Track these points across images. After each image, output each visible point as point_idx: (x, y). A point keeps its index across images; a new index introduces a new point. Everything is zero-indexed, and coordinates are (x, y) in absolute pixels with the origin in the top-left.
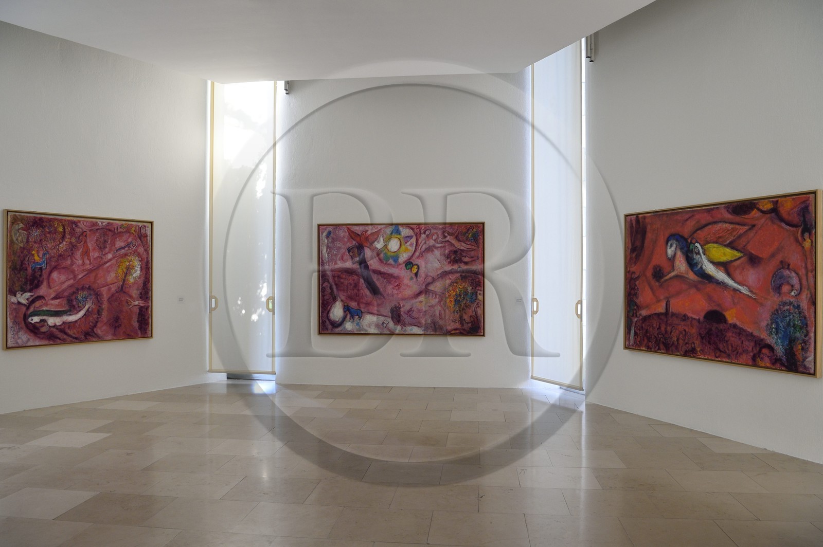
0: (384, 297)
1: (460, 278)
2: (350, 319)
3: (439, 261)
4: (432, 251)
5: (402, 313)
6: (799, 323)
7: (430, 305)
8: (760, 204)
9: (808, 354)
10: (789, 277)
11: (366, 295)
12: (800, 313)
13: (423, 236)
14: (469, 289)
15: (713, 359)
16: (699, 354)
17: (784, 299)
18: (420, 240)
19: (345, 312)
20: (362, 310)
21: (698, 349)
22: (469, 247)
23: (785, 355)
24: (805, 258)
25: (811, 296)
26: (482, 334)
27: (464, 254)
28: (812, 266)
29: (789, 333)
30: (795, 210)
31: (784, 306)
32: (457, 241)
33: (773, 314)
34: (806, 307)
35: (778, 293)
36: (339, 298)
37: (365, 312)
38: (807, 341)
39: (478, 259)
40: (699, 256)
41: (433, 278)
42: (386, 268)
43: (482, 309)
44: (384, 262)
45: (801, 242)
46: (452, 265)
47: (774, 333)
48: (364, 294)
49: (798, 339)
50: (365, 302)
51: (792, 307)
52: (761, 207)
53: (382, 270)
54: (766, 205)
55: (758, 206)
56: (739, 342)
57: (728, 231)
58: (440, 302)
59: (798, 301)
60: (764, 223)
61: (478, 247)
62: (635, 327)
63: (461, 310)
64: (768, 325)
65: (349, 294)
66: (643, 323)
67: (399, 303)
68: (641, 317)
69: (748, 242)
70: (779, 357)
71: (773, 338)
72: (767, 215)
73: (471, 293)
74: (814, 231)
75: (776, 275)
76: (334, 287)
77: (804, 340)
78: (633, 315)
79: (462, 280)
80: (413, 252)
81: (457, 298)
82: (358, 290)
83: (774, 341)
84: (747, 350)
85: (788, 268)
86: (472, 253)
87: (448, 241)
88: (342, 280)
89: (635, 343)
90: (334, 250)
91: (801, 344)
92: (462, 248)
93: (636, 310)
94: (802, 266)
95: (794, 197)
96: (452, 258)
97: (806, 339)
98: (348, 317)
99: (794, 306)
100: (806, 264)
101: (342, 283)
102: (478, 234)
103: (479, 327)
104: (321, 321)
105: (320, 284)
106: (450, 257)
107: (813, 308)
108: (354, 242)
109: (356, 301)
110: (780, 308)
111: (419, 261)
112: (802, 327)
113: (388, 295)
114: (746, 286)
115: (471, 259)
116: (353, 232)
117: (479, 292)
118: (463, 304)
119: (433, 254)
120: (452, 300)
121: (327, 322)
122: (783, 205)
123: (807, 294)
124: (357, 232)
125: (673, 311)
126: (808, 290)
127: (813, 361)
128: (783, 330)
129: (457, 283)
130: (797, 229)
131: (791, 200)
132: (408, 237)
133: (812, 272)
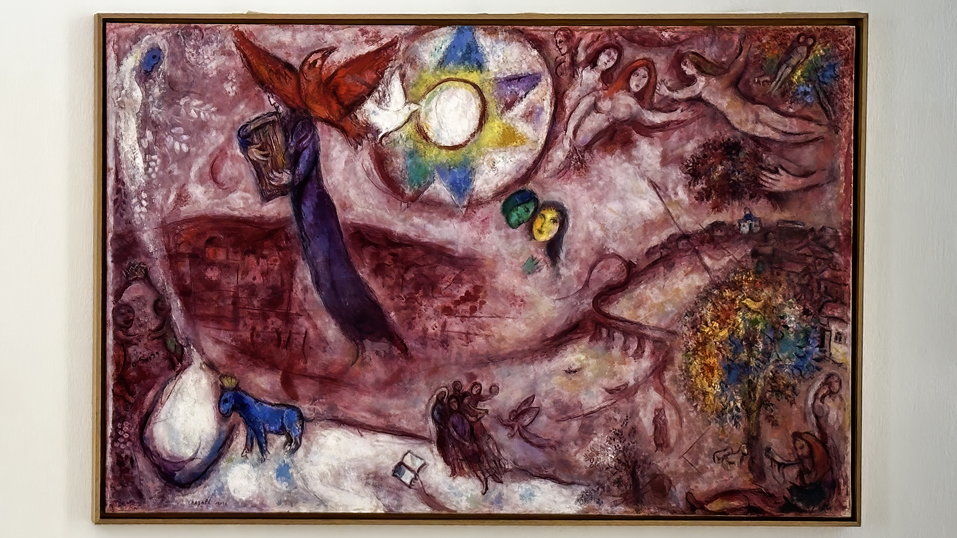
0: (405, 350)
1: (750, 264)
2: (249, 448)
3: (654, 186)
4: (627, 144)
5: (486, 422)
7: (614, 383)
11: (323, 340)
13: (589, 77)
14: (792, 315)
18: (573, 94)
19: (223, 417)
20: (306, 408)
22: (793, 125)
26: (848, 514)
27: (770, 160)
32: (739, 102)
36: (196, 355)
37: (318, 418)
39: (833, 178)
41: (629, 265)
42: (417, 220)
43: (849, 403)
44: (408, 192)
46: (717, 208)
48: (311, 333)
50: (317, 371)
53: (399, 228)
58: (658, 370)
61: (835, 128)
63: (754, 407)
65: (246, 335)
67: (472, 377)
73: (797, 333)
76: (176, 305)
79: (757, 273)
80: (539, 148)
81: (736, 352)
82: (288, 318)
86: (808, 156)
87: (697, 100)
88: (212, 274)
90: (177, 137)
92: (760, 131)
96: (715, 176)
98: (240, 440)
101: (213, 286)
102: (833, 67)
103: (835, 485)
104: (109, 461)
105: (110, 289)
106: (707, 174)
108: (270, 102)
109: (273, 366)
111: (567, 187)
113: (424, 339)
115: (800, 181)
116: (264, 55)
117: (834, 327)
118: (761, 382)
119: (630, 159)
120: (712, 361)
121: (142, 463)
124: (280, 54)
129: (736, 286)
132: (516, 79)
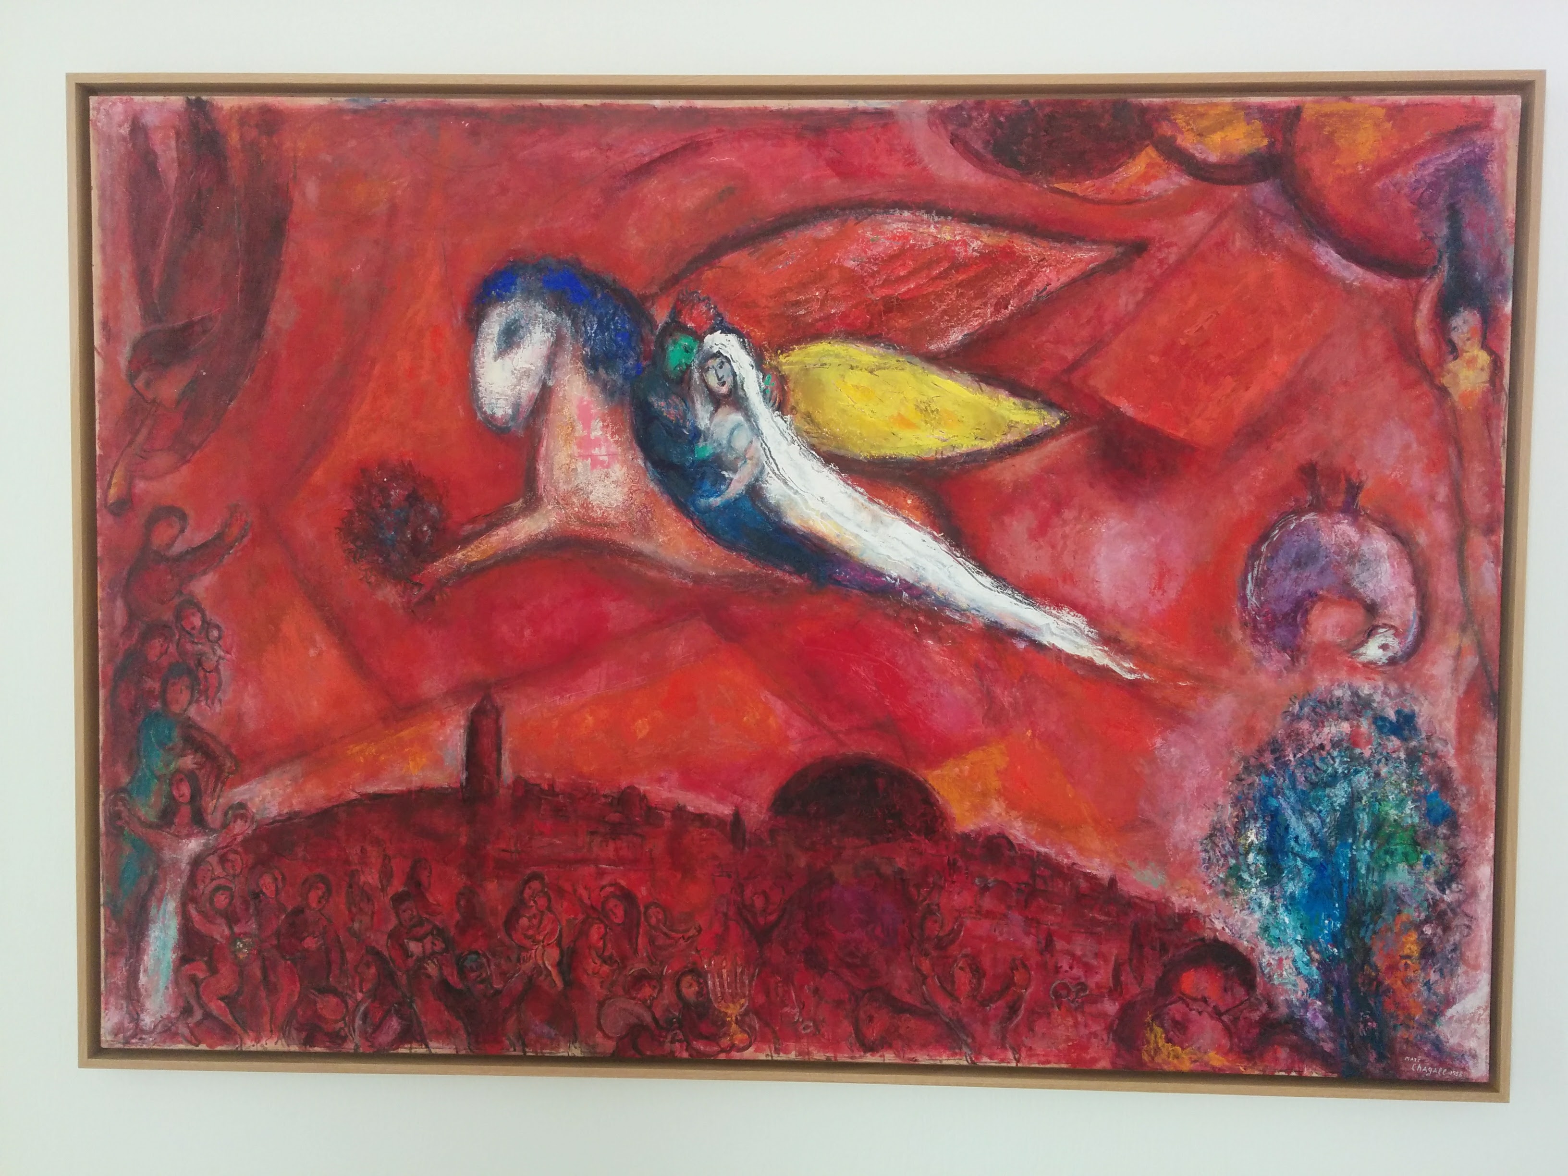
6: (1410, 814)
8: (1180, 119)
9: (1461, 980)
10: (1355, 557)
12: (1413, 758)
15: (843, 1058)
16: (740, 1037)
17: (1322, 682)
21: (733, 1011)
23: (1322, 995)
24: (1452, 451)
25: (1483, 665)
28: (1491, 495)
29: (1344, 874)
30: (1399, 175)
31: (1318, 723)
33: (1246, 768)
34: (1450, 727)
35: (1284, 649)
38: (1456, 908)
40: (737, 417)
45: (1430, 362)
47: (1257, 874)
49: (1399, 899)
51: (1365, 725)
52: (1187, 142)
54: (1221, 126)
55: (1166, 129)
56: (1028, 942)
57: (958, 266)
59: (1403, 692)
60: (1203, 236)
62: (188, 899)
64: (1215, 832)
66: (262, 863)
68: (239, 827)
69: (1097, 345)
70: (1284, 1010)
71: (1246, 905)
72: (1221, 190)
74: (1508, 308)
75: (1275, 549)
77: (1436, 903)
78: (167, 816)
83: (1253, 921)
84: (1083, 987)
85: (1351, 510)
89: (187, 1011)
91: (1418, 927)
93: (191, 776)
94: (1432, 497)
95: (1403, 99)
97: (1448, 897)
99: (1379, 720)
100: (1456, 490)
107: (1491, 727)
110: (1295, 736)
112: (1429, 836)
114: (1077, 607)
122: (1330, 140)
123: (1459, 655)
125: (530, 774)
126: (1463, 629)
127: (1485, 1015)
128: (1314, 854)
130: (1413, 285)
131: (1381, 113)
133: (1490, 531)
